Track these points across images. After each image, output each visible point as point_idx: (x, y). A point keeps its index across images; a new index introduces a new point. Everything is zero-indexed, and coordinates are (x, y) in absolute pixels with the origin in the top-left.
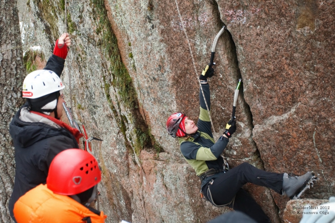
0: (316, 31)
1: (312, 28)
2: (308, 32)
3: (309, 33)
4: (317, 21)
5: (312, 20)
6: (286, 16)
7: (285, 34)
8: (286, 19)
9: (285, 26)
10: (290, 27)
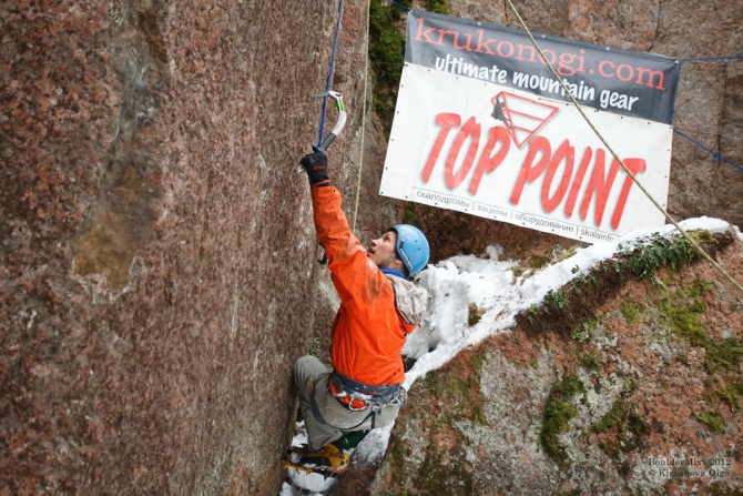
0: (124, 297)
1: (116, 281)
2: (105, 293)
3: (107, 297)
4: (138, 263)
5: (123, 257)
6: (35, 217)
7: (14, 283)
8: (35, 229)
9: (28, 251)
10: (45, 261)
